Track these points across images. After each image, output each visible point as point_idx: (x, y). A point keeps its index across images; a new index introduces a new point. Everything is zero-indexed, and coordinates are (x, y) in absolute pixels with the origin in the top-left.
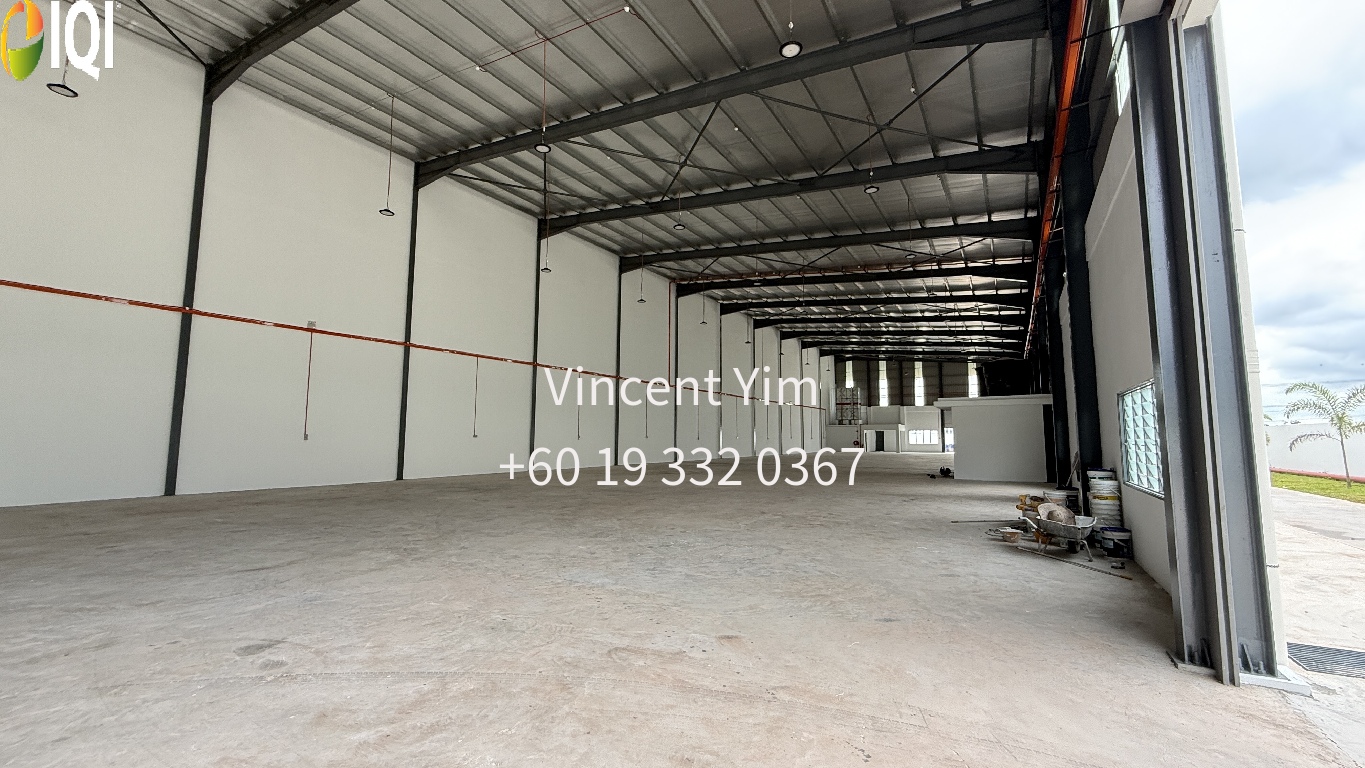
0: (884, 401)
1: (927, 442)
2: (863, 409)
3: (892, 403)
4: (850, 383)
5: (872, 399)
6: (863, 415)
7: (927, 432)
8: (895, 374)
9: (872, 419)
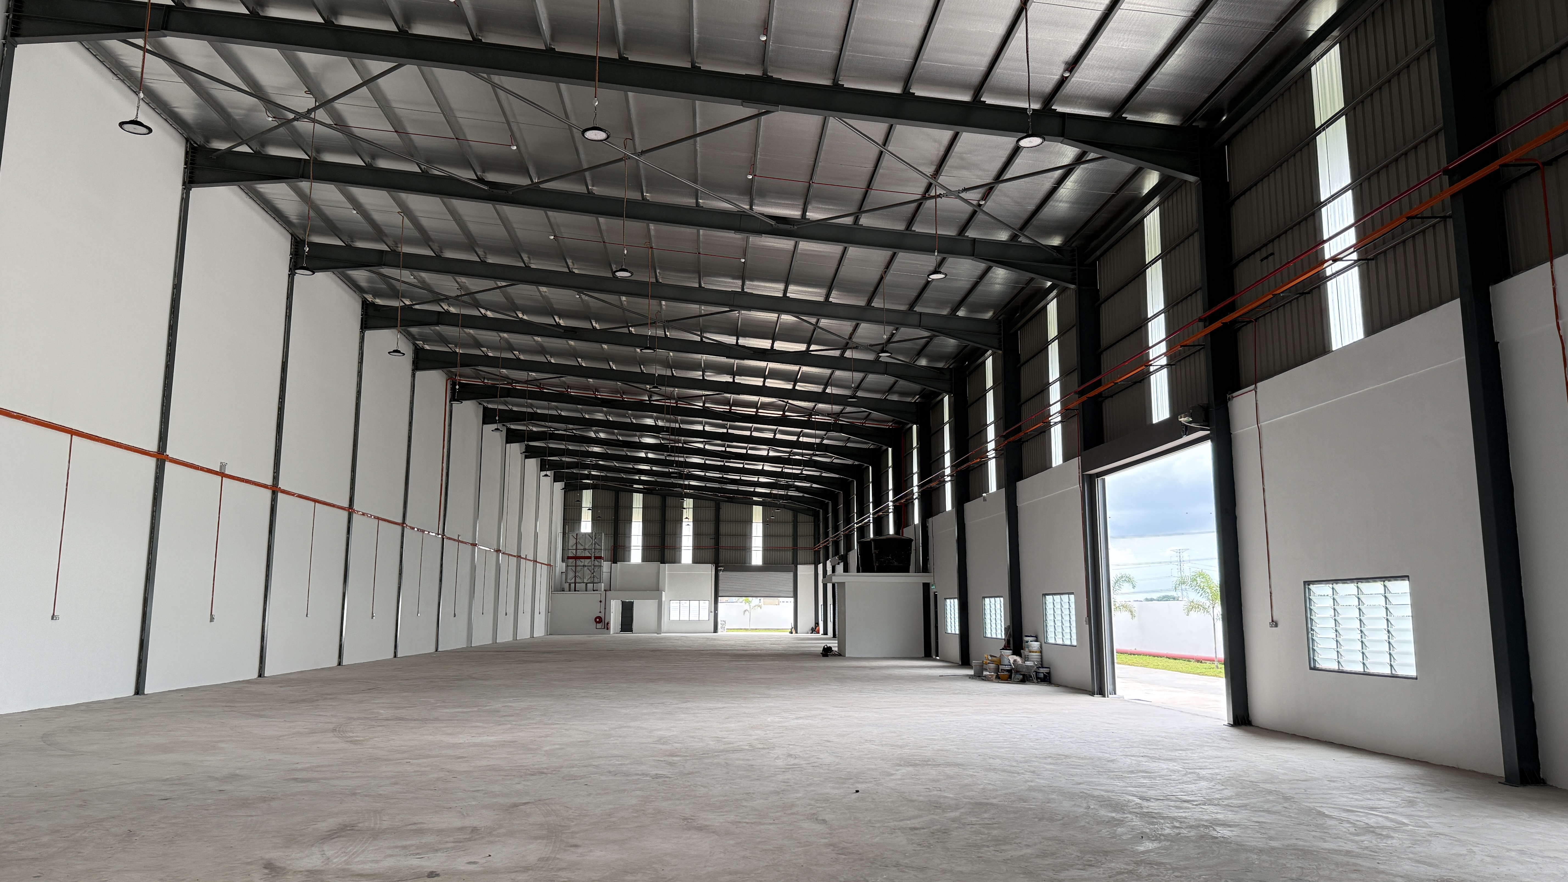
0: (636, 555)
1: (694, 617)
2: (606, 565)
3: (645, 558)
4: (586, 526)
5: (619, 552)
6: (605, 576)
7: (695, 604)
8: (656, 514)
9: (617, 581)
